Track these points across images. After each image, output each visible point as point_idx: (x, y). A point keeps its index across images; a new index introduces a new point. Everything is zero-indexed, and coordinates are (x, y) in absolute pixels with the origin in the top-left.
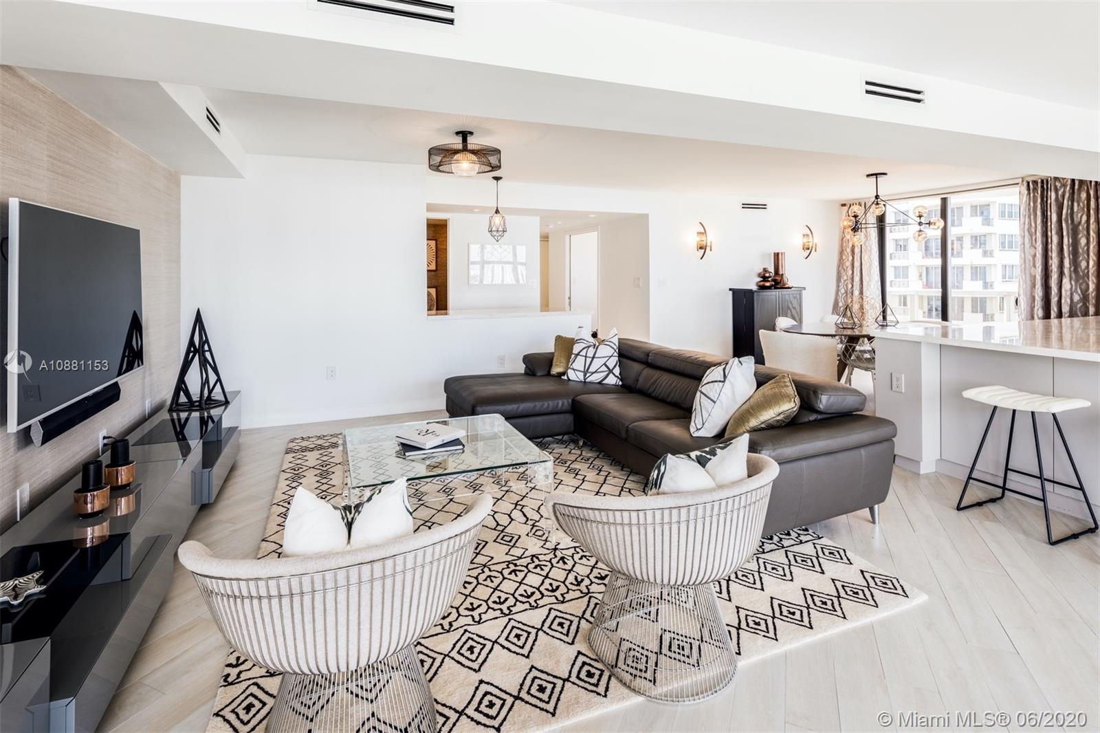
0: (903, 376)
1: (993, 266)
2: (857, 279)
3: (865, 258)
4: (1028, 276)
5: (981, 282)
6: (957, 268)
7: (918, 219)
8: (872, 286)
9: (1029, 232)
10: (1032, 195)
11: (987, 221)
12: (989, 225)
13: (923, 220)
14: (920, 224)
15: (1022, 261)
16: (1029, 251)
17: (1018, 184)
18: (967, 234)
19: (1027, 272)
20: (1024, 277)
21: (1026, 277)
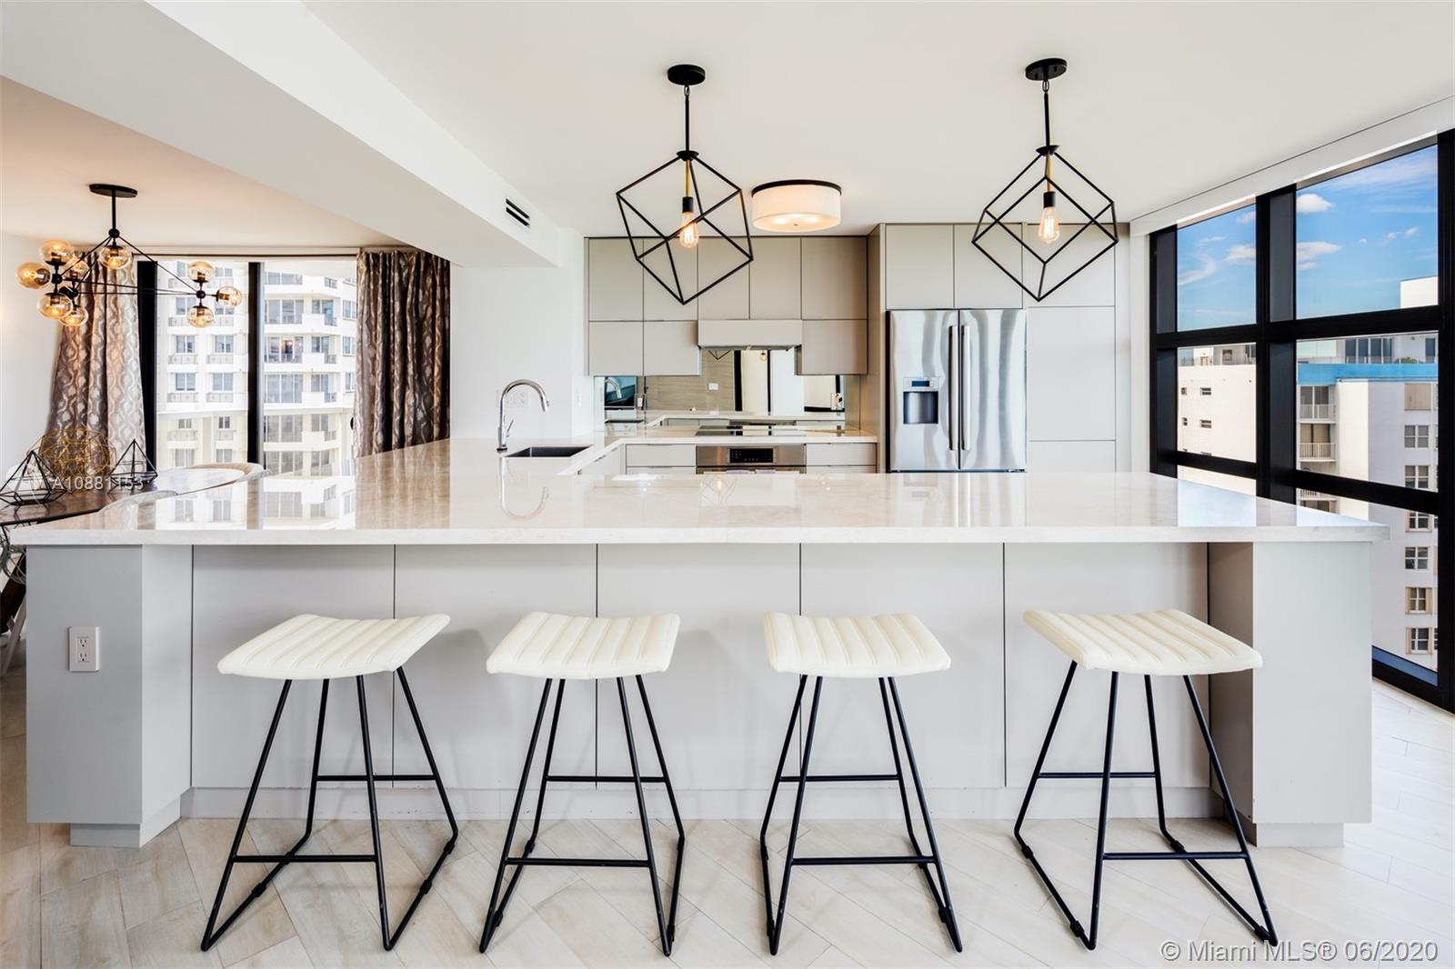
0: (97, 629)
1: (335, 375)
2: (95, 393)
3: (113, 355)
4: (366, 386)
5: (323, 393)
6: (296, 376)
7: (197, 287)
8: (126, 405)
9: (368, 325)
10: (372, 273)
11: (330, 321)
12: (332, 325)
13: (205, 288)
14: (201, 294)
15: (359, 366)
16: (368, 352)
17: (355, 255)
18: (307, 334)
19: (365, 381)
20: (361, 389)
21: (363, 388)
